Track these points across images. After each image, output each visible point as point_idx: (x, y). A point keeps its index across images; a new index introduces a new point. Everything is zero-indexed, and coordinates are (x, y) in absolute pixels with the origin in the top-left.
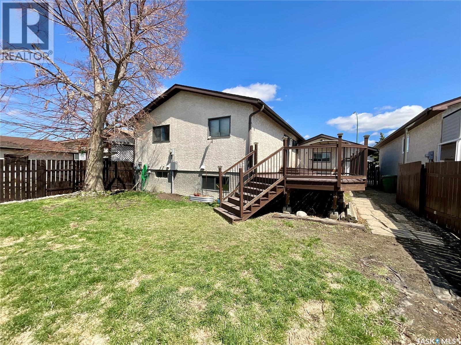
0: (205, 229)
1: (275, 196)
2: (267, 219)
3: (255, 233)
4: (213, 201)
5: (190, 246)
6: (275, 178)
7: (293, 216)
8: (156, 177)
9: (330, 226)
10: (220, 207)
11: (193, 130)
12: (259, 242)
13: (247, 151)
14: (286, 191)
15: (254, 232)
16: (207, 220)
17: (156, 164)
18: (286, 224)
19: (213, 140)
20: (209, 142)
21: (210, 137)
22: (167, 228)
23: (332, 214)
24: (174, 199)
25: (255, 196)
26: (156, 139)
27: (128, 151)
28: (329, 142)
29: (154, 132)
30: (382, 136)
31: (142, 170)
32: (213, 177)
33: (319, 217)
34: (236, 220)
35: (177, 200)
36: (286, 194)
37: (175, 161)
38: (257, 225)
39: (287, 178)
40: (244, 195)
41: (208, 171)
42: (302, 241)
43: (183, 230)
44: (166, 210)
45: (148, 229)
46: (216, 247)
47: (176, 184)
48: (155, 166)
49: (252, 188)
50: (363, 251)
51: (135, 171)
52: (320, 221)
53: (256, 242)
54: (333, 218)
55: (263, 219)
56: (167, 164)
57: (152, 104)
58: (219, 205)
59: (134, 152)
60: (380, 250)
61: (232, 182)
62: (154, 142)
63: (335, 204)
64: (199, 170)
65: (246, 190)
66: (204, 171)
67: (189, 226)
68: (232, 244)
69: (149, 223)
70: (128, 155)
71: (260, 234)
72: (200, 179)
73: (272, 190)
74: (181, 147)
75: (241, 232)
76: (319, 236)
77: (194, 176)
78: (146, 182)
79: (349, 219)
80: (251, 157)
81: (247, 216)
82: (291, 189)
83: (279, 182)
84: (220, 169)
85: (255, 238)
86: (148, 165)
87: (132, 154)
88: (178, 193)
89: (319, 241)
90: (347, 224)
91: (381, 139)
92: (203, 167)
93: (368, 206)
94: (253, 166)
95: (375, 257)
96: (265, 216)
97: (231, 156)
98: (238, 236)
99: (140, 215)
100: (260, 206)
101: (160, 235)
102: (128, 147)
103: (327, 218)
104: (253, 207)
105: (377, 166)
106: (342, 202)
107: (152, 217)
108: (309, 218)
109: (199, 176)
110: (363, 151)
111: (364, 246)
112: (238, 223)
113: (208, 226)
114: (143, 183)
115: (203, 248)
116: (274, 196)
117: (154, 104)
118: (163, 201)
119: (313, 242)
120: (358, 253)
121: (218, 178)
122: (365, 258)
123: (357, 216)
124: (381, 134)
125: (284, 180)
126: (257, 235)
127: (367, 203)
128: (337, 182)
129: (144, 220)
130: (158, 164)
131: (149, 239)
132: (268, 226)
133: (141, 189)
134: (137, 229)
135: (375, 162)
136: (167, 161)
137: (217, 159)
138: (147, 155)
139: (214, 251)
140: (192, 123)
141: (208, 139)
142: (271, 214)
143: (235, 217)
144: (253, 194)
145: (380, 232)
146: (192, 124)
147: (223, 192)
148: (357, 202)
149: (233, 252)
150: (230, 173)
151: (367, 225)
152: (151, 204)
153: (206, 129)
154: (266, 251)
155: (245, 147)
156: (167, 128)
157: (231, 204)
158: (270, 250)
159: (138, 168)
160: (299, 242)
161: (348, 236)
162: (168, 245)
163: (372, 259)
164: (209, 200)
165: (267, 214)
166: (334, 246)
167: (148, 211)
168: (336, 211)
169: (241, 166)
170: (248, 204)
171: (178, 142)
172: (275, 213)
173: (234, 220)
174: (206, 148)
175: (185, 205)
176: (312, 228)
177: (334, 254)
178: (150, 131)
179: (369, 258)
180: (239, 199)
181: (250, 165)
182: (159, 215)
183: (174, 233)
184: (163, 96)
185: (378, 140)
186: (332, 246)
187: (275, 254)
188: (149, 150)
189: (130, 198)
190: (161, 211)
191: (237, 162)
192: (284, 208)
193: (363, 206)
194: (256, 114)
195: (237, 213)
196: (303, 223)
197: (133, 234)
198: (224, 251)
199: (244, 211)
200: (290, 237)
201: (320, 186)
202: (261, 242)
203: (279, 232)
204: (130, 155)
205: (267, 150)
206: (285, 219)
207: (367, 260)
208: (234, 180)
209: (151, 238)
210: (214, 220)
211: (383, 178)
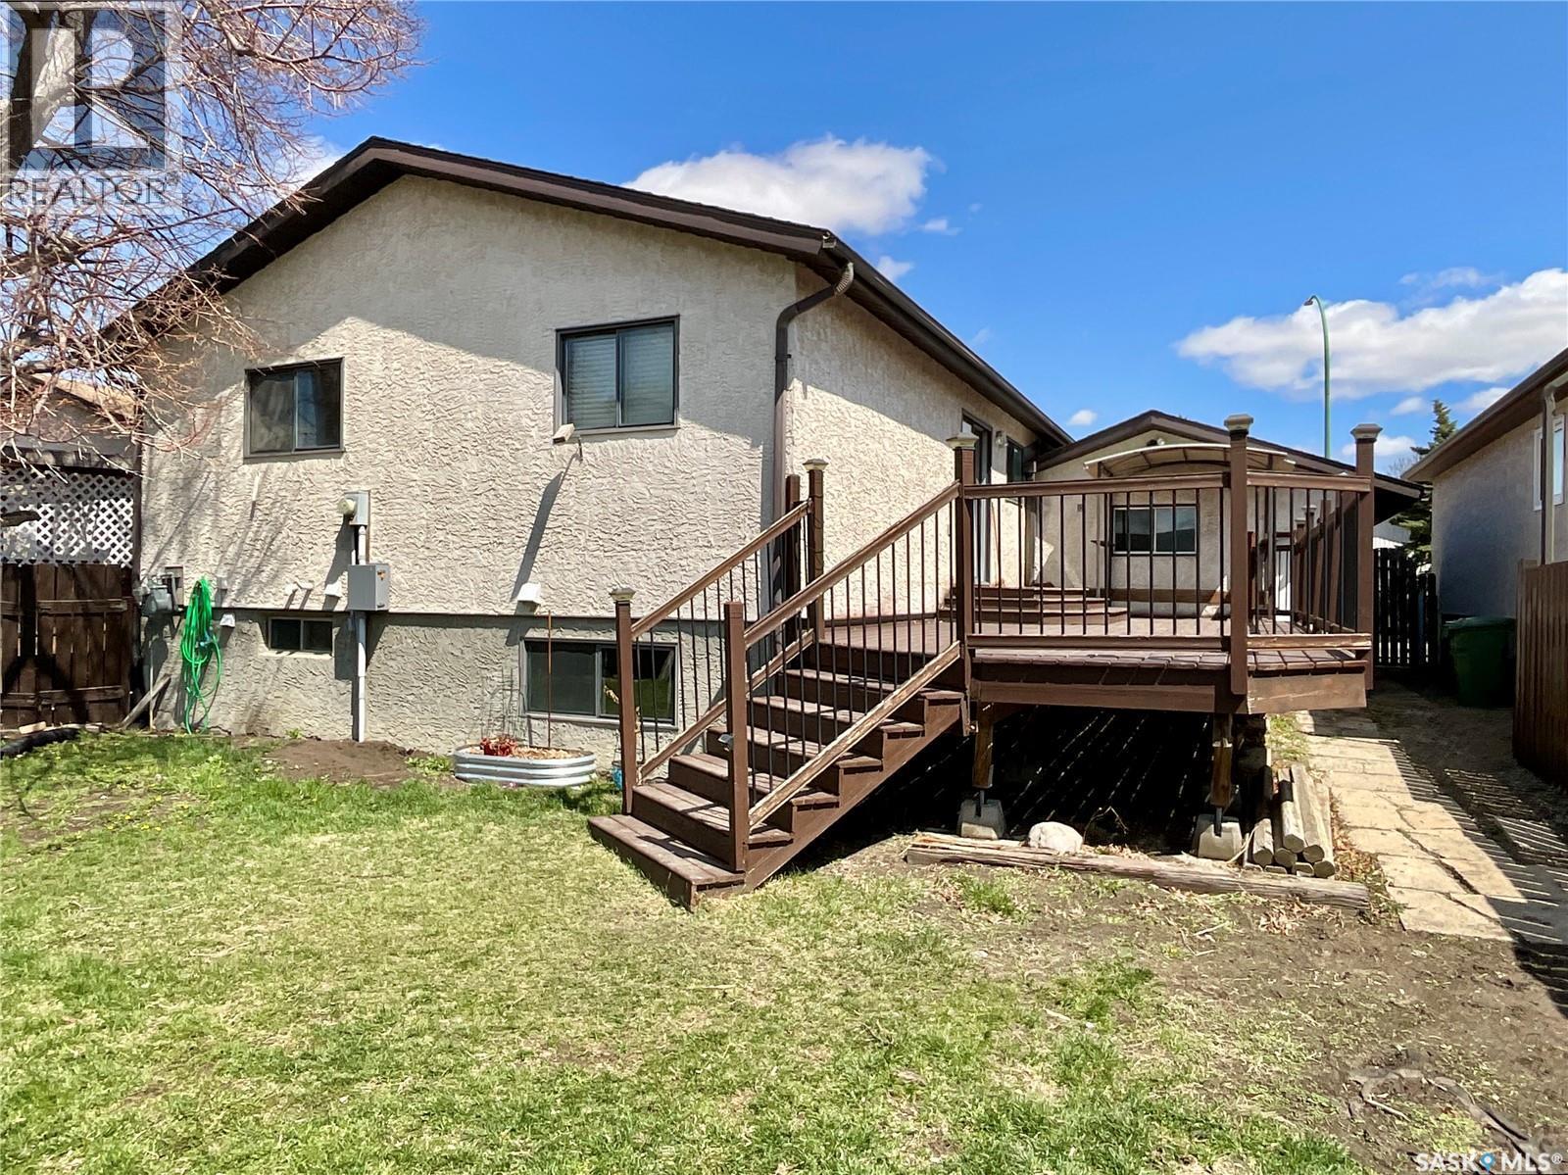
0: (538, 947)
1: (916, 746)
2: (880, 872)
3: (809, 956)
4: (586, 779)
5: (450, 1050)
6: (917, 648)
7: (1011, 847)
8: (264, 652)
9: (1202, 900)
10: (625, 813)
11: (473, 391)
12: (833, 1004)
13: (769, 505)
14: (974, 715)
15: (804, 953)
16: (551, 889)
17: (264, 577)
18: (977, 894)
19: (586, 447)
20: (561, 456)
21: (566, 430)
22: (320, 943)
23: (1208, 835)
24: (370, 775)
25: (811, 747)
26: (265, 437)
27: (104, 504)
28: (1188, 451)
29: (252, 396)
30: (1442, 420)
31: (183, 614)
32: (588, 647)
33: (1145, 850)
34: (712, 886)
35: (387, 781)
36: (972, 735)
37: (373, 560)
38: (823, 910)
39: (978, 651)
40: (751, 743)
41: (558, 612)
42: (1055, 991)
43: (411, 954)
44: (319, 839)
45: (211, 956)
46: (595, 1047)
47: (378, 689)
48: (261, 590)
49: (794, 705)
50: (1363, 1030)
51: (145, 620)
52: (1148, 876)
53: (817, 1008)
54: (1216, 855)
55: (858, 874)
56: (331, 579)
57: (243, 245)
58: (618, 799)
59: (137, 508)
60: (1443, 1016)
61: (689, 675)
62: (254, 455)
63: (1224, 780)
64: (509, 609)
65: (761, 717)
66: (538, 612)
67: (449, 931)
68: (686, 1025)
69: (215, 919)
70: (102, 527)
71: (839, 959)
72: (514, 663)
73: (899, 716)
74: (408, 483)
75: (739, 954)
76: (1144, 959)
77: (479, 644)
78: (211, 678)
79: (1291, 856)
80: (791, 537)
81: (771, 862)
82: (997, 707)
83: (939, 670)
84: (622, 605)
85: (809, 986)
86: (220, 580)
87: (127, 518)
88: (390, 739)
89: (1142, 987)
90: (1285, 883)
91: (1438, 431)
92: (529, 592)
93: (1386, 781)
94: (803, 586)
95: (1417, 1058)
96: (867, 853)
97: (681, 530)
98: (721, 975)
99: (165, 873)
100: (836, 805)
101: (280, 993)
102: (106, 481)
103: (1184, 857)
104: (801, 808)
105: (1426, 568)
106: (1257, 766)
107: (234, 885)
108: (1097, 857)
109: (510, 642)
110: (1354, 507)
111: (1367, 1000)
112: (721, 903)
113: (558, 926)
114: (189, 686)
115: (521, 1056)
116: (914, 747)
117: (254, 247)
118: (302, 785)
119: (1115, 993)
120: (1335, 1039)
121: (611, 652)
122: (1370, 1063)
123: (1334, 841)
124: (1438, 408)
125: (960, 663)
126: (824, 964)
127: (1378, 768)
128: (1228, 667)
129: (188, 903)
130: (275, 577)
131: (213, 1021)
132: (882, 914)
133: (180, 718)
134: (140, 965)
135: (1413, 547)
136: (327, 557)
137: (608, 545)
138: (215, 526)
139: (584, 1075)
140: (469, 350)
141: (559, 441)
142: (897, 844)
143: (708, 867)
144: (800, 738)
145: (1439, 917)
146: (466, 357)
147: (643, 729)
148: (1330, 761)
149: (690, 1072)
150: (679, 625)
151: (1377, 886)
152: (234, 810)
153: (550, 381)
154: (865, 1057)
155: (758, 483)
156: (326, 377)
157: (683, 794)
158: (892, 1051)
159: (163, 600)
160: (1043, 995)
161: (1291, 949)
162: (324, 1053)
163: (1403, 1072)
164: (563, 773)
165: (877, 846)
166: (1216, 1008)
167: (213, 852)
168: (1231, 814)
169: (738, 583)
170: (778, 791)
171: (391, 455)
172: (919, 837)
173: (701, 888)
174: (548, 487)
175: (431, 810)
176: (1112, 914)
177: (1221, 1051)
178: (226, 392)
179: (1390, 1065)
180: (726, 763)
181: (783, 581)
182: (278, 873)
183: (360, 972)
184: (304, 206)
185: (1427, 441)
186: (1207, 1013)
187: (917, 1069)
188: (228, 500)
189: (113, 775)
190: (293, 846)
191: (715, 564)
192: (968, 809)
193: (1359, 779)
194: (812, 310)
195: (717, 848)
196: (1061, 886)
197: (115, 994)
198: (640, 1073)
199: (755, 832)
200: (996, 969)
201: (1148, 688)
202: (841, 1004)
203: (937, 942)
204: (114, 528)
205: (875, 497)
206: (970, 871)
207: (1380, 1076)
208: (702, 663)
209: (222, 1010)
210: (591, 891)
211: (1454, 632)
